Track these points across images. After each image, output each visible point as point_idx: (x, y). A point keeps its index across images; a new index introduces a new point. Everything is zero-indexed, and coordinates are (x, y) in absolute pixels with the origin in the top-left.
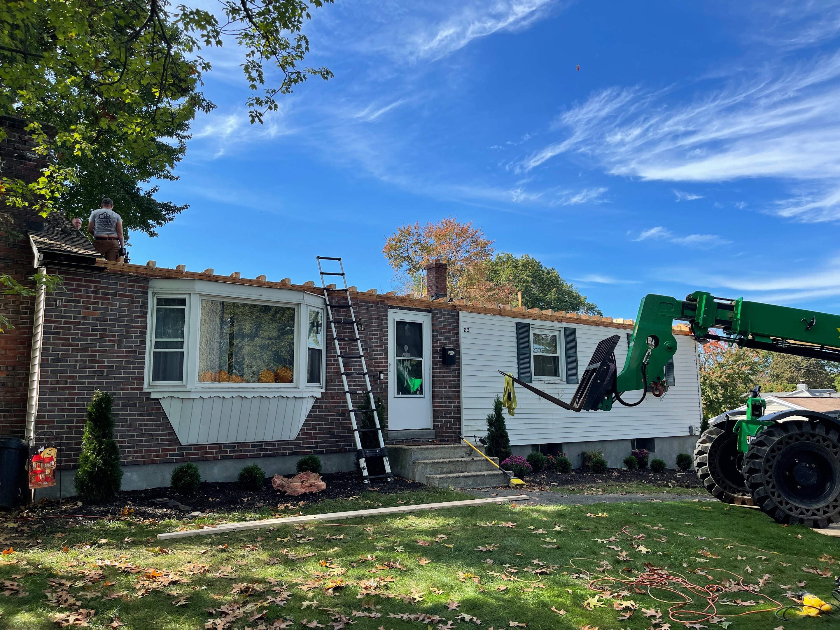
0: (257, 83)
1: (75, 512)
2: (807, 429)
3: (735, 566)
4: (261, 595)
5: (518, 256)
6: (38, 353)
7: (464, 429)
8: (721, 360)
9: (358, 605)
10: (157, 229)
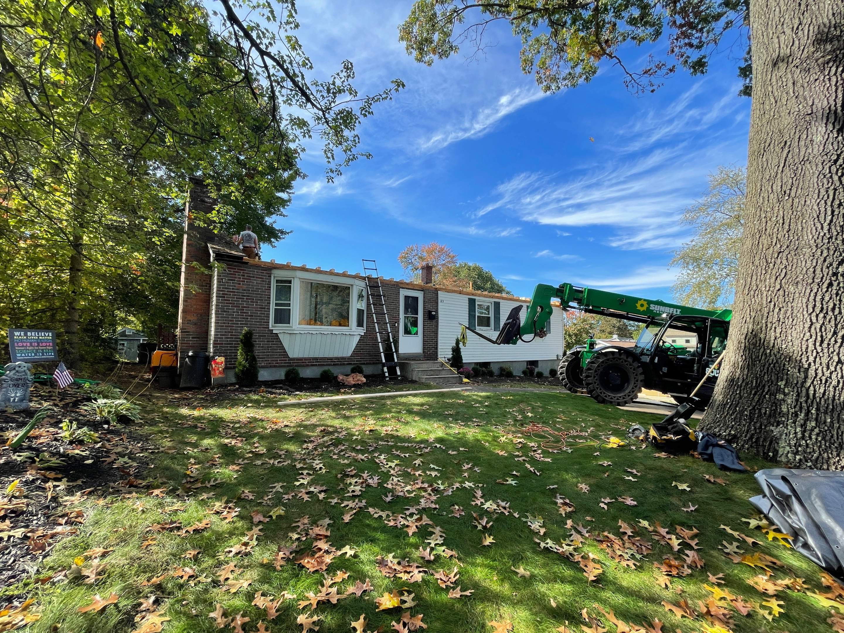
0: (331, 160)
1: (235, 390)
2: (617, 356)
3: (575, 422)
4: (331, 433)
5: (471, 264)
6: (214, 307)
7: (439, 353)
8: (575, 322)
9: (382, 439)
10: (276, 243)
